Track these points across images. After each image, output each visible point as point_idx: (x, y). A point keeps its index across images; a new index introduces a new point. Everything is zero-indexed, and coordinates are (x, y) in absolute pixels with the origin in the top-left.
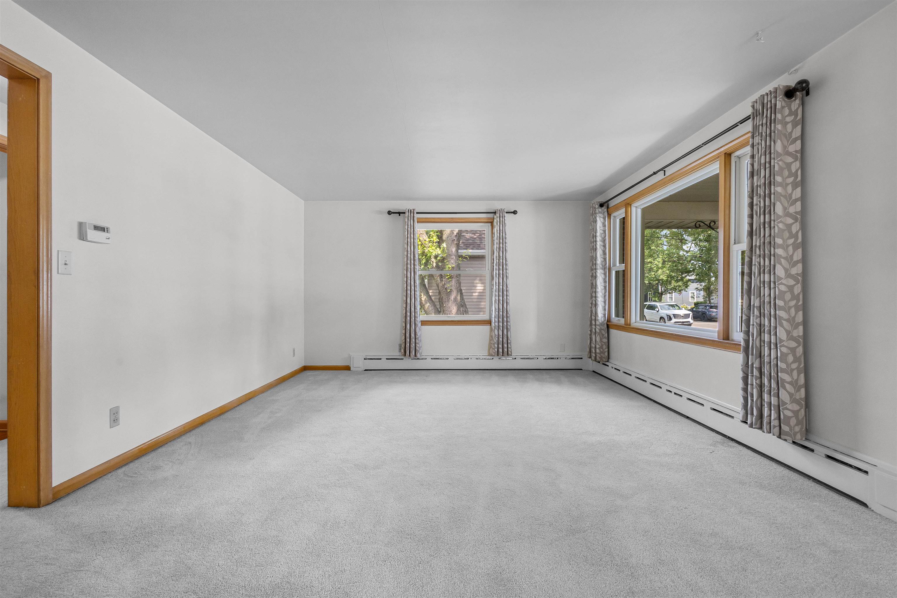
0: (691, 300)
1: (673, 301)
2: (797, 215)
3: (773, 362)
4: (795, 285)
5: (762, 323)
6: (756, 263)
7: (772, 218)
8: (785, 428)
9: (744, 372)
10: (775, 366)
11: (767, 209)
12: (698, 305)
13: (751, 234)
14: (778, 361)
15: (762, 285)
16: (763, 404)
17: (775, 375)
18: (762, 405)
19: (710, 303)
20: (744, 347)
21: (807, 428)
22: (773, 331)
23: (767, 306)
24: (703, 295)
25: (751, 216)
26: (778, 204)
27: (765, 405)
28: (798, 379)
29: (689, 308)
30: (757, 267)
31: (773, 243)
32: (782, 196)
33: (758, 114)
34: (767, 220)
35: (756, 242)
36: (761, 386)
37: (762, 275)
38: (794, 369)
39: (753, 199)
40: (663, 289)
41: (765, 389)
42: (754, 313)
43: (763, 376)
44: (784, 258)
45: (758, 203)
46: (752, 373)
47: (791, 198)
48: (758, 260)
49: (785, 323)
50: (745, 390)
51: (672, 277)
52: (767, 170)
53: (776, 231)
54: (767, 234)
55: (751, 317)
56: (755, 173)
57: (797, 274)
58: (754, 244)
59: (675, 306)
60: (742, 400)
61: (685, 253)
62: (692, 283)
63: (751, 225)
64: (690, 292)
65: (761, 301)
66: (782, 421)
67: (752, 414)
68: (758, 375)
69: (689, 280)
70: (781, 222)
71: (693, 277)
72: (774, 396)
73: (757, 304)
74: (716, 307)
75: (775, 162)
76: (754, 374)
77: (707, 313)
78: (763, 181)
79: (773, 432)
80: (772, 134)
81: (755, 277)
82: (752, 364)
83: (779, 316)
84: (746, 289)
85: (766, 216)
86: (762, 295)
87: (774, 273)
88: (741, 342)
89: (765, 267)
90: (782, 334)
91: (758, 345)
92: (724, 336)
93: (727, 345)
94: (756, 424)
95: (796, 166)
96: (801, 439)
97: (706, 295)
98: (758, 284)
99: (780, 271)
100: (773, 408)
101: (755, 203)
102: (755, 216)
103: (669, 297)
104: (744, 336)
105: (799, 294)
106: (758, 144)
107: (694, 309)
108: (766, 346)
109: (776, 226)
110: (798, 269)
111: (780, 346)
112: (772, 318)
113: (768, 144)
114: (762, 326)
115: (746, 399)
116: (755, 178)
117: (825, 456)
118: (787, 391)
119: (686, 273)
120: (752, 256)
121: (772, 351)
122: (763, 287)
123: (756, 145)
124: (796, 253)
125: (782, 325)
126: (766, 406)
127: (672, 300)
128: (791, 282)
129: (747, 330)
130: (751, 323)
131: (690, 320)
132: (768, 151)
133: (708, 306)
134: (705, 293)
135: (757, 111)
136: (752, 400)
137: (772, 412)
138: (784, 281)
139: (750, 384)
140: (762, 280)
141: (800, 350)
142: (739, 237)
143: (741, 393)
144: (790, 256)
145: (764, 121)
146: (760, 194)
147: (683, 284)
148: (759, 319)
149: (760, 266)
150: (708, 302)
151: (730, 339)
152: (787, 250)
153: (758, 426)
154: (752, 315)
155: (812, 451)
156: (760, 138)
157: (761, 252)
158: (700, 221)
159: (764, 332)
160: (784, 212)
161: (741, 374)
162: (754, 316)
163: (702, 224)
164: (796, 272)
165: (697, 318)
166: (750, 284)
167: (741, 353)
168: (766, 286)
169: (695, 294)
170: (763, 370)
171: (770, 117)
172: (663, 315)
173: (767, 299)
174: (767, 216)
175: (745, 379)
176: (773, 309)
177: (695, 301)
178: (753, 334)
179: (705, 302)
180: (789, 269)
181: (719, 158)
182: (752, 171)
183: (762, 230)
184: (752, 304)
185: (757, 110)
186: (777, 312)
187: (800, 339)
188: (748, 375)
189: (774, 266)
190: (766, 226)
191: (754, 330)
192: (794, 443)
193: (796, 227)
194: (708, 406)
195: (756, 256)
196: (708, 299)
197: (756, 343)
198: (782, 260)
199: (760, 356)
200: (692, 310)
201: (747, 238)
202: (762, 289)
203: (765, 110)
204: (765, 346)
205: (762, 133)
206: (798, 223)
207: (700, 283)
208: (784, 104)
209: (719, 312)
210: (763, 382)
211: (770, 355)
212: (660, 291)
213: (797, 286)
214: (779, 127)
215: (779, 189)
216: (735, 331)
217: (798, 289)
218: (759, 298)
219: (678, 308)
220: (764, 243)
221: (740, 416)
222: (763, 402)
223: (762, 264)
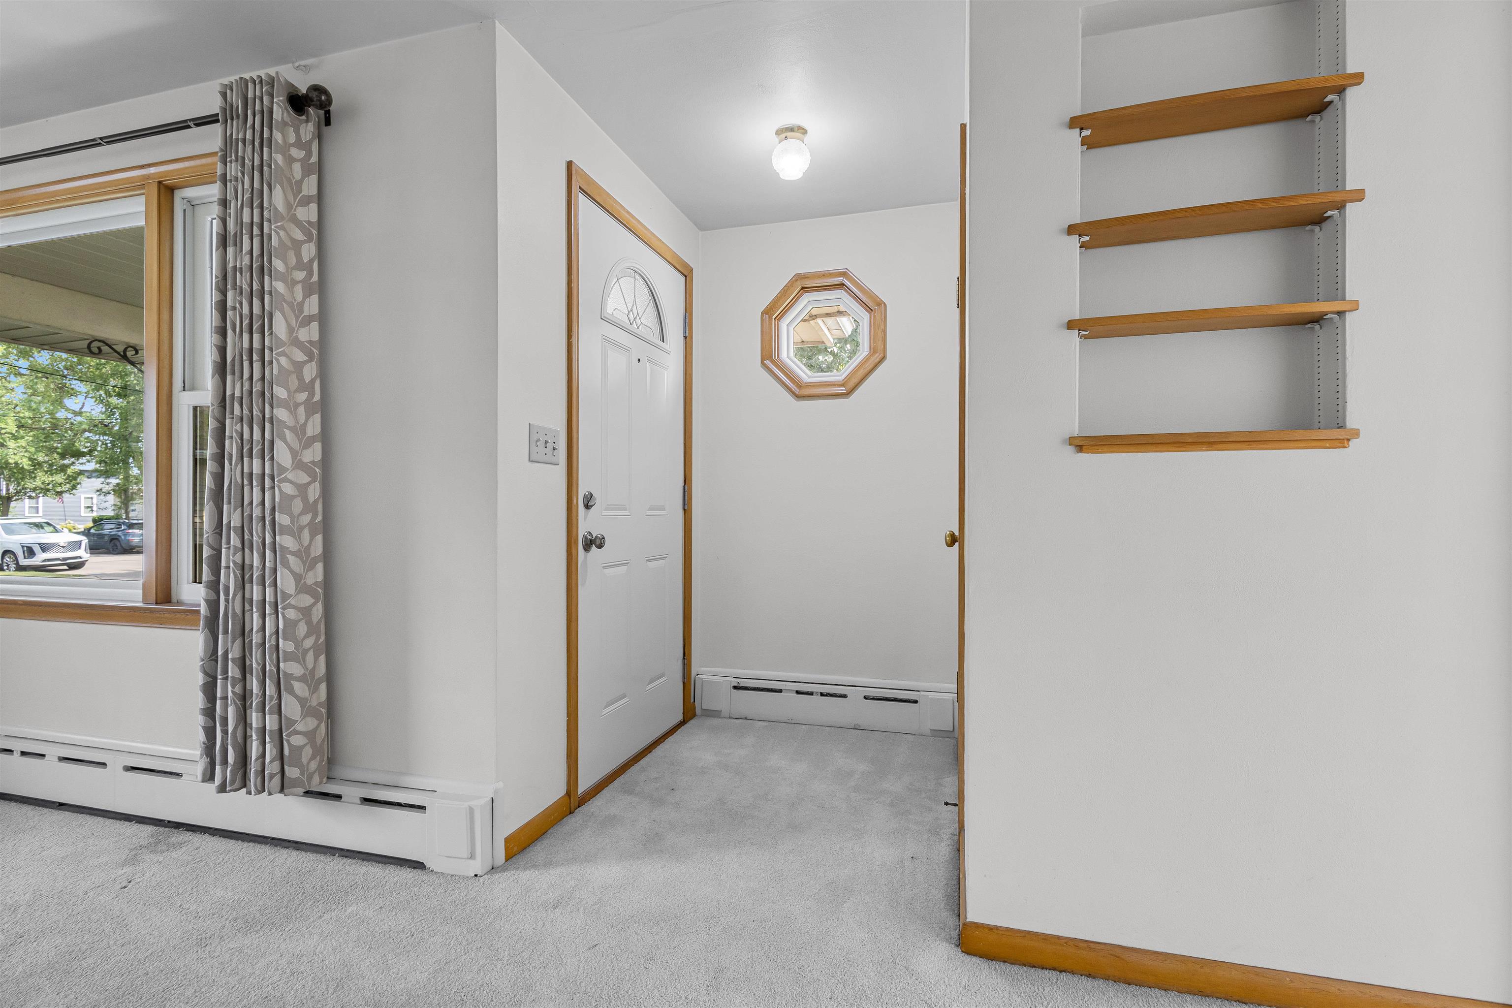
0: (85, 513)
1: (41, 514)
2: (312, 348)
3: (270, 641)
4: (309, 483)
5: (247, 562)
6: (234, 434)
7: (267, 343)
8: (292, 772)
9: (205, 673)
10: (274, 649)
11: (257, 323)
12: (102, 522)
13: (221, 369)
14: (280, 639)
15: (246, 482)
16: (248, 734)
17: (273, 668)
18: (246, 737)
19: (127, 518)
20: (206, 617)
21: (330, 756)
22: (270, 577)
23: (256, 526)
24: (112, 503)
25: (222, 332)
26: (278, 318)
27: (252, 736)
28: (314, 667)
29: (81, 528)
30: (237, 442)
31: (270, 396)
32: (285, 301)
33: (234, 116)
34: (256, 345)
35: (234, 388)
36: (244, 698)
37: (246, 460)
38: (308, 650)
39: (226, 296)
40: (11, 488)
41: (252, 703)
42: (228, 542)
43: (248, 676)
44: (289, 428)
45: (238, 305)
46: (225, 671)
47: (301, 311)
48: (238, 427)
49: (291, 559)
50: (209, 712)
51: (37, 465)
52: (256, 241)
53: (275, 372)
54: (256, 375)
55: (224, 551)
56: (230, 240)
57: (313, 462)
58: (228, 393)
59: (44, 525)
60: (201, 736)
61: (70, 416)
62: (88, 478)
63: (222, 350)
64: (83, 496)
65: (245, 515)
66: (286, 760)
67: (225, 762)
68: (238, 675)
69: (81, 473)
70: (284, 354)
71: (91, 466)
72: (271, 713)
73: (236, 521)
74: (140, 526)
75: (271, 229)
76: (230, 674)
77: (123, 537)
78: (246, 260)
79: (268, 789)
80: (265, 168)
81: (231, 464)
82: (226, 653)
83: (281, 546)
84: (210, 489)
85: (254, 335)
86: (246, 502)
87: (272, 458)
88: (199, 605)
89: (252, 444)
90: (286, 581)
91: (238, 610)
92: (160, 595)
93: (167, 615)
94: (233, 782)
95: (309, 251)
96: (321, 783)
97: (119, 503)
98: (239, 480)
99: (283, 455)
100: (270, 739)
101: (230, 303)
102: (230, 332)
103: (30, 507)
104: (207, 594)
105: (316, 501)
106: (236, 179)
107: (92, 531)
108: (255, 610)
109: (274, 360)
110: (314, 453)
111: (284, 608)
112: (267, 550)
113: (256, 185)
114: (246, 568)
115: (210, 733)
116: (230, 250)
117: (361, 801)
118: (296, 697)
119: (73, 456)
120: (225, 419)
121: (267, 619)
122: (248, 485)
123: (231, 181)
124: (311, 420)
125: (286, 565)
126: (254, 737)
127: (38, 513)
128: (304, 478)
129: (214, 578)
130: (223, 564)
131: (83, 553)
132: (257, 200)
133: (124, 523)
134: (119, 500)
135: (232, 108)
136: (225, 732)
137: (268, 746)
138: (290, 476)
139: (221, 698)
140: (246, 470)
141: (318, 611)
142: (193, 378)
143: (200, 720)
144: (301, 426)
145: (249, 136)
146: (241, 287)
147: (66, 480)
148: (239, 555)
149: (242, 440)
150: (124, 517)
151: (174, 600)
152: (295, 413)
153: (238, 784)
154: (225, 546)
155: (338, 797)
156: (239, 168)
157: (244, 412)
158: (100, 341)
159: (252, 582)
160: (290, 336)
161: (200, 679)
162: (229, 548)
163: (105, 349)
164: (311, 459)
165: (95, 548)
166: (219, 478)
167: (201, 628)
168: (255, 483)
169: (95, 501)
170: (248, 663)
171: (259, 130)
172: (10, 547)
173: (257, 512)
174: (256, 337)
175: (209, 690)
176: (269, 532)
177: (95, 514)
178: (227, 588)
179: (118, 517)
180: (300, 452)
181: (144, 188)
182: (224, 234)
183: (246, 364)
184: (224, 523)
185: (232, 106)
186: (277, 538)
187: (318, 589)
188: (215, 679)
189: (272, 443)
190: (255, 357)
191: (229, 579)
192: (308, 793)
193: (310, 371)
194: (116, 763)
195: (233, 418)
196: (123, 511)
197: (233, 606)
198: (287, 432)
199: (243, 632)
200: (86, 533)
201: (213, 377)
202: (246, 489)
203: (249, 112)
204: (252, 610)
205: (244, 158)
206: (314, 364)
207: (106, 478)
208: (287, 118)
209: (147, 535)
210: (248, 687)
211: (263, 628)
212: (4, 493)
213: (313, 485)
214: (279, 158)
215: (280, 286)
216: (186, 582)
217: (315, 491)
218: (239, 510)
219: (51, 529)
220: (251, 392)
221: (199, 768)
222: (248, 730)
223: (246, 436)
